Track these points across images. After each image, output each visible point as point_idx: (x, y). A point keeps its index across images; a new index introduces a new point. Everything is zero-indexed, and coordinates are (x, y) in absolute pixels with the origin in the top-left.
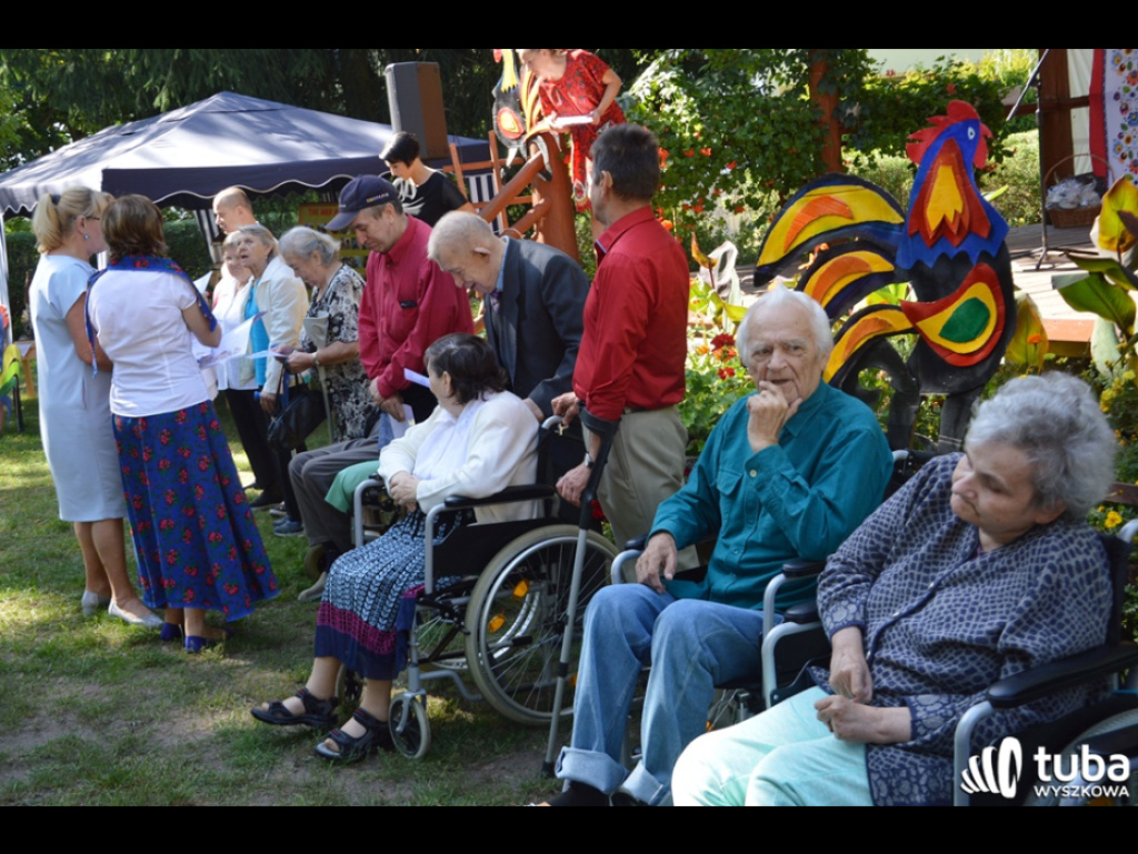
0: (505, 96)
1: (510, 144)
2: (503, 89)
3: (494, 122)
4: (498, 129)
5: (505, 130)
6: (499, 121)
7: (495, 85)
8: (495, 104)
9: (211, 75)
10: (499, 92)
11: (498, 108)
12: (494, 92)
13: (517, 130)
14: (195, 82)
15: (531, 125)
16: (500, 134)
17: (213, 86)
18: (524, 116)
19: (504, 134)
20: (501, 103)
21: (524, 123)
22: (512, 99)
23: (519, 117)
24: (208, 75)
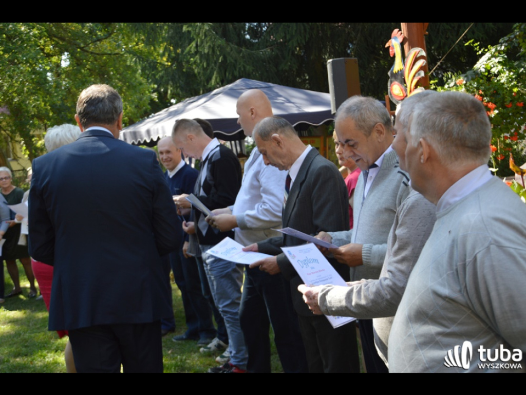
0: (395, 76)
1: (398, 103)
2: (394, 72)
3: (389, 90)
4: (391, 94)
5: (395, 95)
6: (391, 89)
7: (390, 69)
8: (390, 80)
9: (237, 69)
10: (392, 73)
11: (391, 82)
12: (389, 73)
13: (402, 95)
14: (229, 74)
15: (411, 91)
16: (392, 97)
17: (238, 76)
18: (406, 87)
19: (394, 97)
20: (393, 79)
21: (406, 90)
22: (399, 77)
23: (403, 87)
24: (236, 70)
